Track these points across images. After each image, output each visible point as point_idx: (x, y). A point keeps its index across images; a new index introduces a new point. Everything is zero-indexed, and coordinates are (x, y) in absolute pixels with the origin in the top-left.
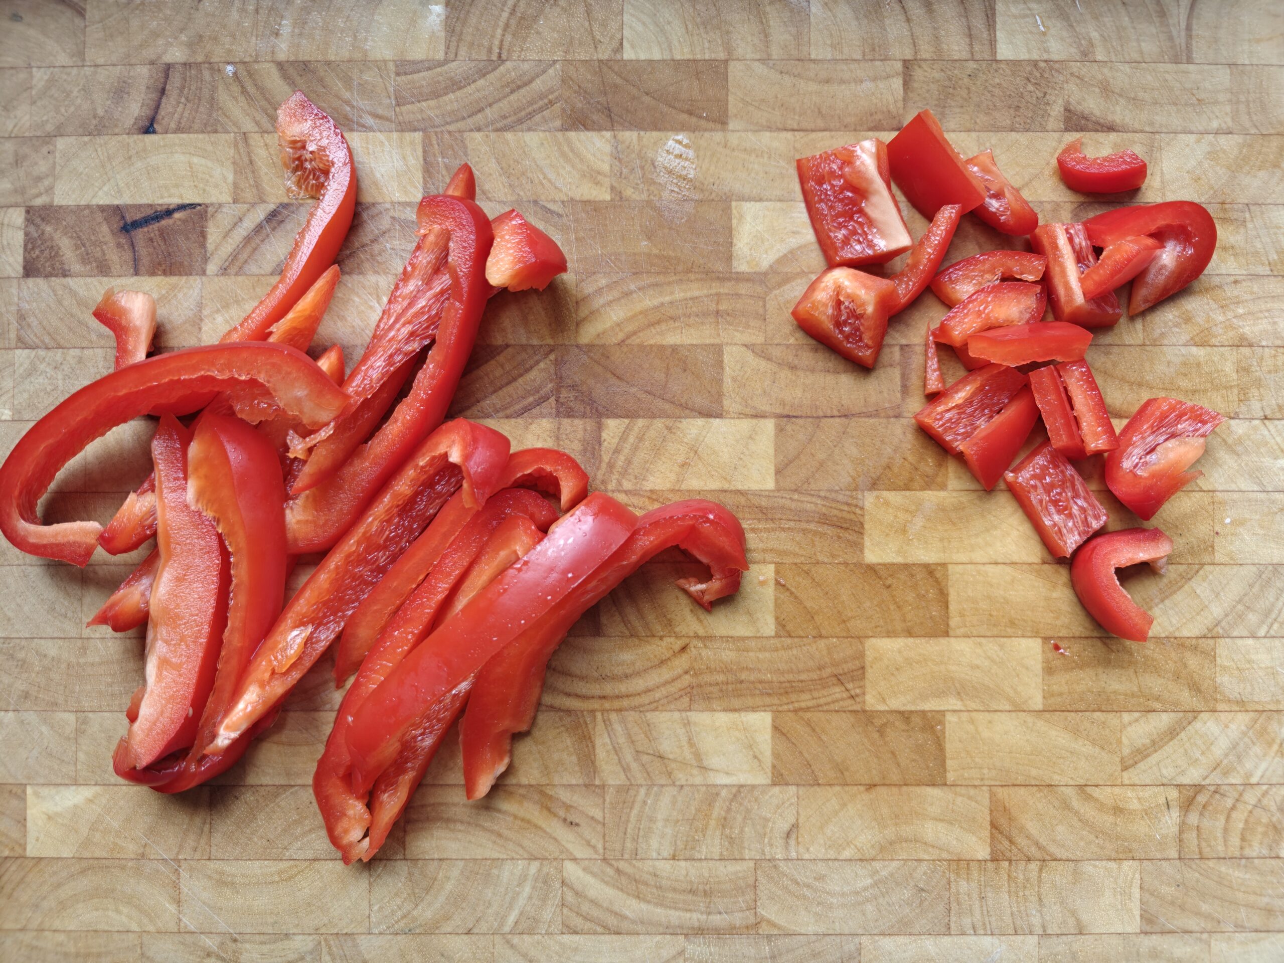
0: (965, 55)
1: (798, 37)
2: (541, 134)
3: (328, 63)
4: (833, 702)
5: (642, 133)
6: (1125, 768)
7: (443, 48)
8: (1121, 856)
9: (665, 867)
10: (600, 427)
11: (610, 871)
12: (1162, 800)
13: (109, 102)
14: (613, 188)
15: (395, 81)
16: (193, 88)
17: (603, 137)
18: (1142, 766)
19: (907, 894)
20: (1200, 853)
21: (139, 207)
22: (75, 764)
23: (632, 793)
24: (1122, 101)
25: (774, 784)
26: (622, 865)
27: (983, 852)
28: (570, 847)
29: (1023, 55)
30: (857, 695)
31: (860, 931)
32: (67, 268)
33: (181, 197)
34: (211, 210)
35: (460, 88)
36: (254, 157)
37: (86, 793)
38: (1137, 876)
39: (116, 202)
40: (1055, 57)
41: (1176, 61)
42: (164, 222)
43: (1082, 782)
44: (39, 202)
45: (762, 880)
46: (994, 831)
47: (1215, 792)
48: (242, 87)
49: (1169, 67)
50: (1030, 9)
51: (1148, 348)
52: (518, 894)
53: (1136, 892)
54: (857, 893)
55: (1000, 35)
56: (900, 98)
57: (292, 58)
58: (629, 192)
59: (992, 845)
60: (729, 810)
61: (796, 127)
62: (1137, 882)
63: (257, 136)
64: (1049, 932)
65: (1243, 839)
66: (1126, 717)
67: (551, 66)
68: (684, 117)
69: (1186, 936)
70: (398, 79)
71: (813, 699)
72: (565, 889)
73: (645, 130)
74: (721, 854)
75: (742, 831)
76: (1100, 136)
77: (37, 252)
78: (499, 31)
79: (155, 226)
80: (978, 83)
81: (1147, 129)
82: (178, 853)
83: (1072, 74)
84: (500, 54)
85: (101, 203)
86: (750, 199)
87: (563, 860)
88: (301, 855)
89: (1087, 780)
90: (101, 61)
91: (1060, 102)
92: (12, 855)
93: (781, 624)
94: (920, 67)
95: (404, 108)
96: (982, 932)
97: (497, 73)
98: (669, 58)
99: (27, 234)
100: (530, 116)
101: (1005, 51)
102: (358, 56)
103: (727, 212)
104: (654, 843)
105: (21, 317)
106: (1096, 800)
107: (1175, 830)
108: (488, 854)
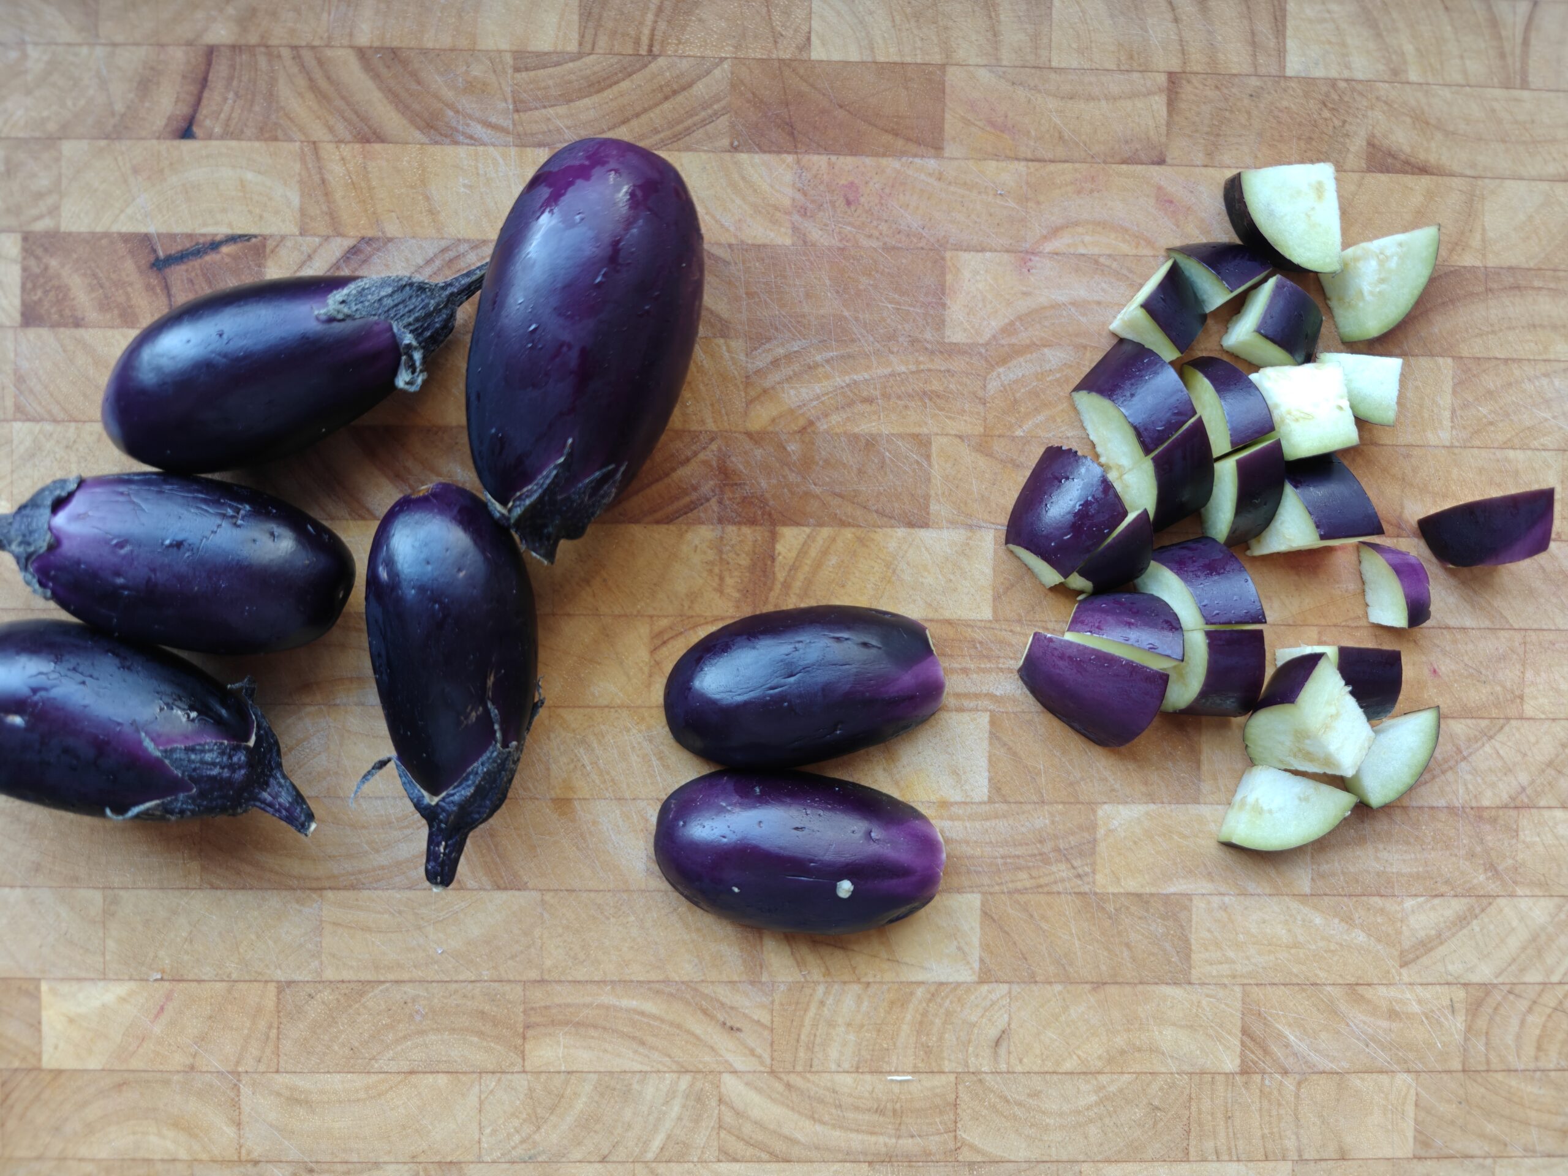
0: (1247, 68)
1: (1035, 37)
2: (704, 156)
3: (424, 52)
4: (1055, 882)
5: (833, 158)
6: (1404, 964)
7: (575, 36)
8: (1395, 1067)
9: (846, 1081)
10: (774, 537)
11: (779, 1087)
12: (1446, 1002)
13: (131, 96)
14: (795, 229)
15: (513, 78)
16: (245, 78)
17: (784, 162)
18: (1425, 960)
19: (1139, 1113)
20: (1488, 1062)
21: (173, 237)
22: (104, 954)
23: (807, 991)
24: (1439, 136)
25: (981, 982)
26: (794, 1079)
27: (1230, 1063)
28: (730, 1057)
29: (1319, 73)
30: (1086, 874)
31: (1081, 1157)
32: (80, 315)
33: (230, 225)
34: (270, 244)
35: (598, 92)
36: (327, 176)
37: (120, 989)
38: (1413, 1092)
39: (143, 229)
40: (1360, 76)
41: (1507, 85)
42: (210, 258)
43: (1353, 980)
44: (40, 226)
45: (964, 1096)
46: (1245, 1038)
47: (1510, 992)
48: (311, 80)
49: (1499, 92)
50: (1329, 12)
51: (1456, 451)
52: (665, 1113)
53: (1410, 1109)
54: (1078, 1112)
55: (1291, 44)
56: (1164, 122)
57: (376, 44)
58: (815, 234)
59: (1243, 1055)
60: (925, 1014)
61: (1029, 156)
62: (1412, 1098)
63: (331, 147)
64: (1306, 1156)
65: (1539, 1048)
66: (1409, 903)
67: (717, 65)
68: (887, 138)
69: (1467, 1162)
70: (518, 75)
71: (1032, 877)
72: (723, 1108)
73: (838, 153)
74: (915, 1066)
75: (941, 1039)
76: (1408, 180)
77: (39, 293)
78: (650, 17)
79: (196, 263)
80: (1262, 106)
81: (1468, 172)
82: (238, 1063)
83: (1378, 98)
84: (651, 46)
85: (124, 230)
86: (968, 249)
87: (720, 1073)
88: (393, 1067)
89: (1359, 978)
90: (119, 38)
91: (1363, 133)
92: (24, 1066)
93: (996, 787)
94: (1189, 82)
95: (525, 116)
96: (1226, 1158)
97: (646, 72)
98: (870, 59)
99: (25, 269)
100: (688, 131)
101: (1294, 65)
102: (463, 43)
103: (939, 265)
104: (833, 1053)
105: (20, 379)
106: (1368, 1002)
107: (1458, 1038)
108: (628, 1065)
